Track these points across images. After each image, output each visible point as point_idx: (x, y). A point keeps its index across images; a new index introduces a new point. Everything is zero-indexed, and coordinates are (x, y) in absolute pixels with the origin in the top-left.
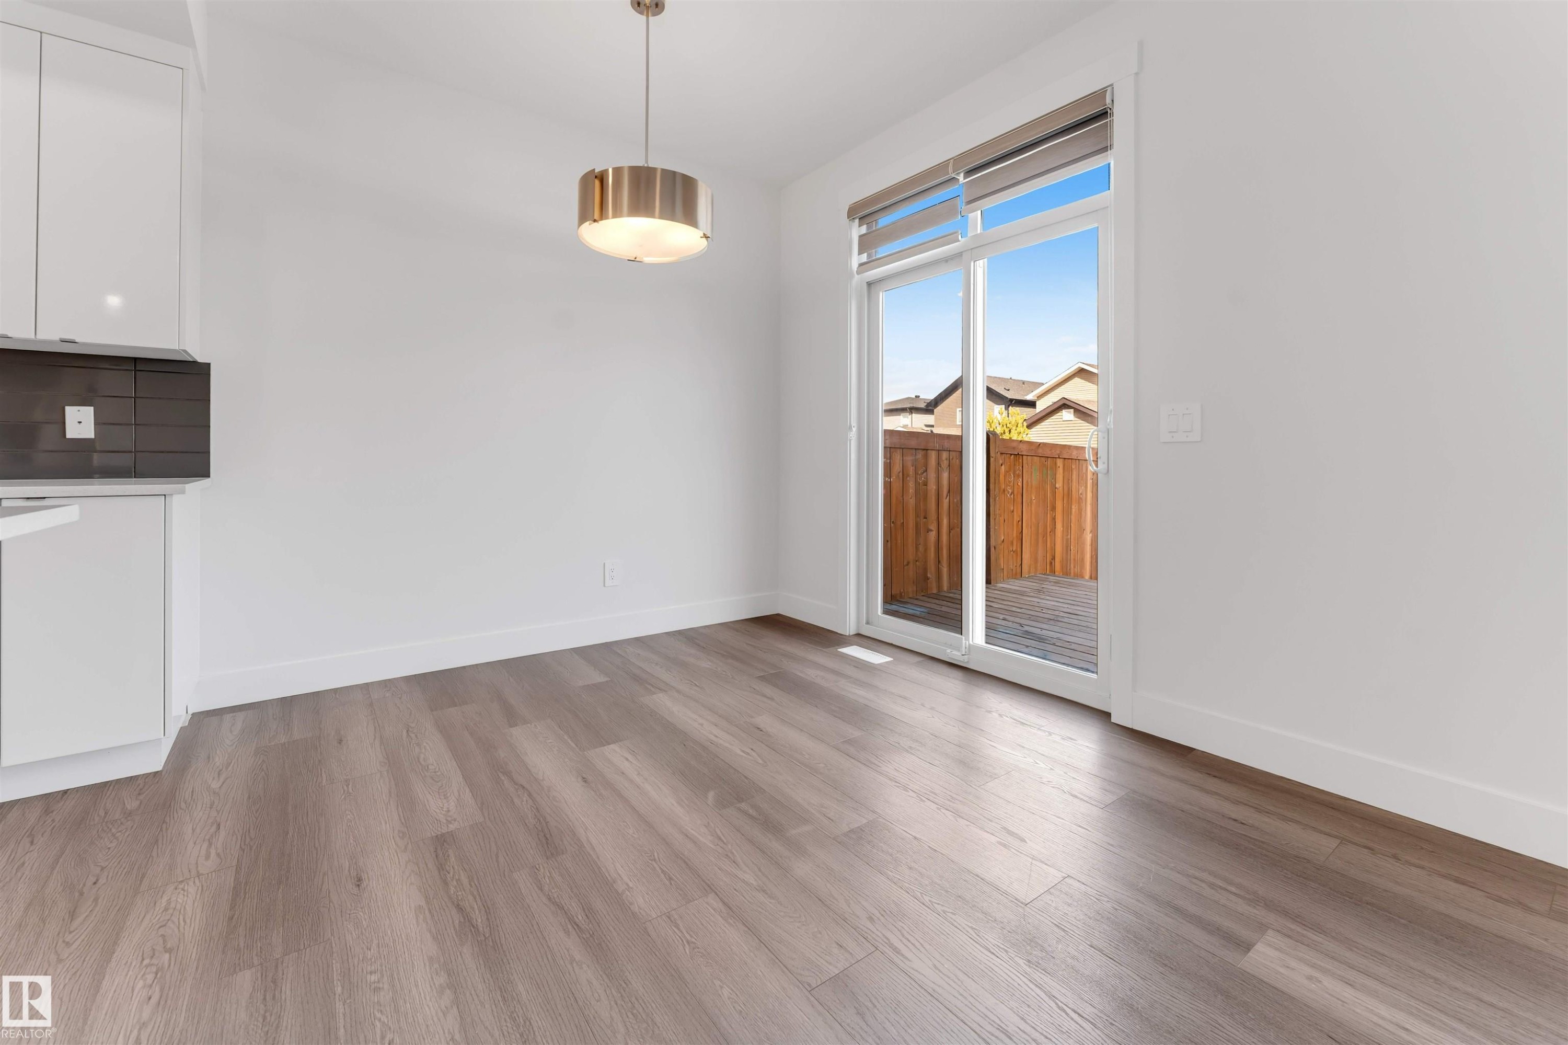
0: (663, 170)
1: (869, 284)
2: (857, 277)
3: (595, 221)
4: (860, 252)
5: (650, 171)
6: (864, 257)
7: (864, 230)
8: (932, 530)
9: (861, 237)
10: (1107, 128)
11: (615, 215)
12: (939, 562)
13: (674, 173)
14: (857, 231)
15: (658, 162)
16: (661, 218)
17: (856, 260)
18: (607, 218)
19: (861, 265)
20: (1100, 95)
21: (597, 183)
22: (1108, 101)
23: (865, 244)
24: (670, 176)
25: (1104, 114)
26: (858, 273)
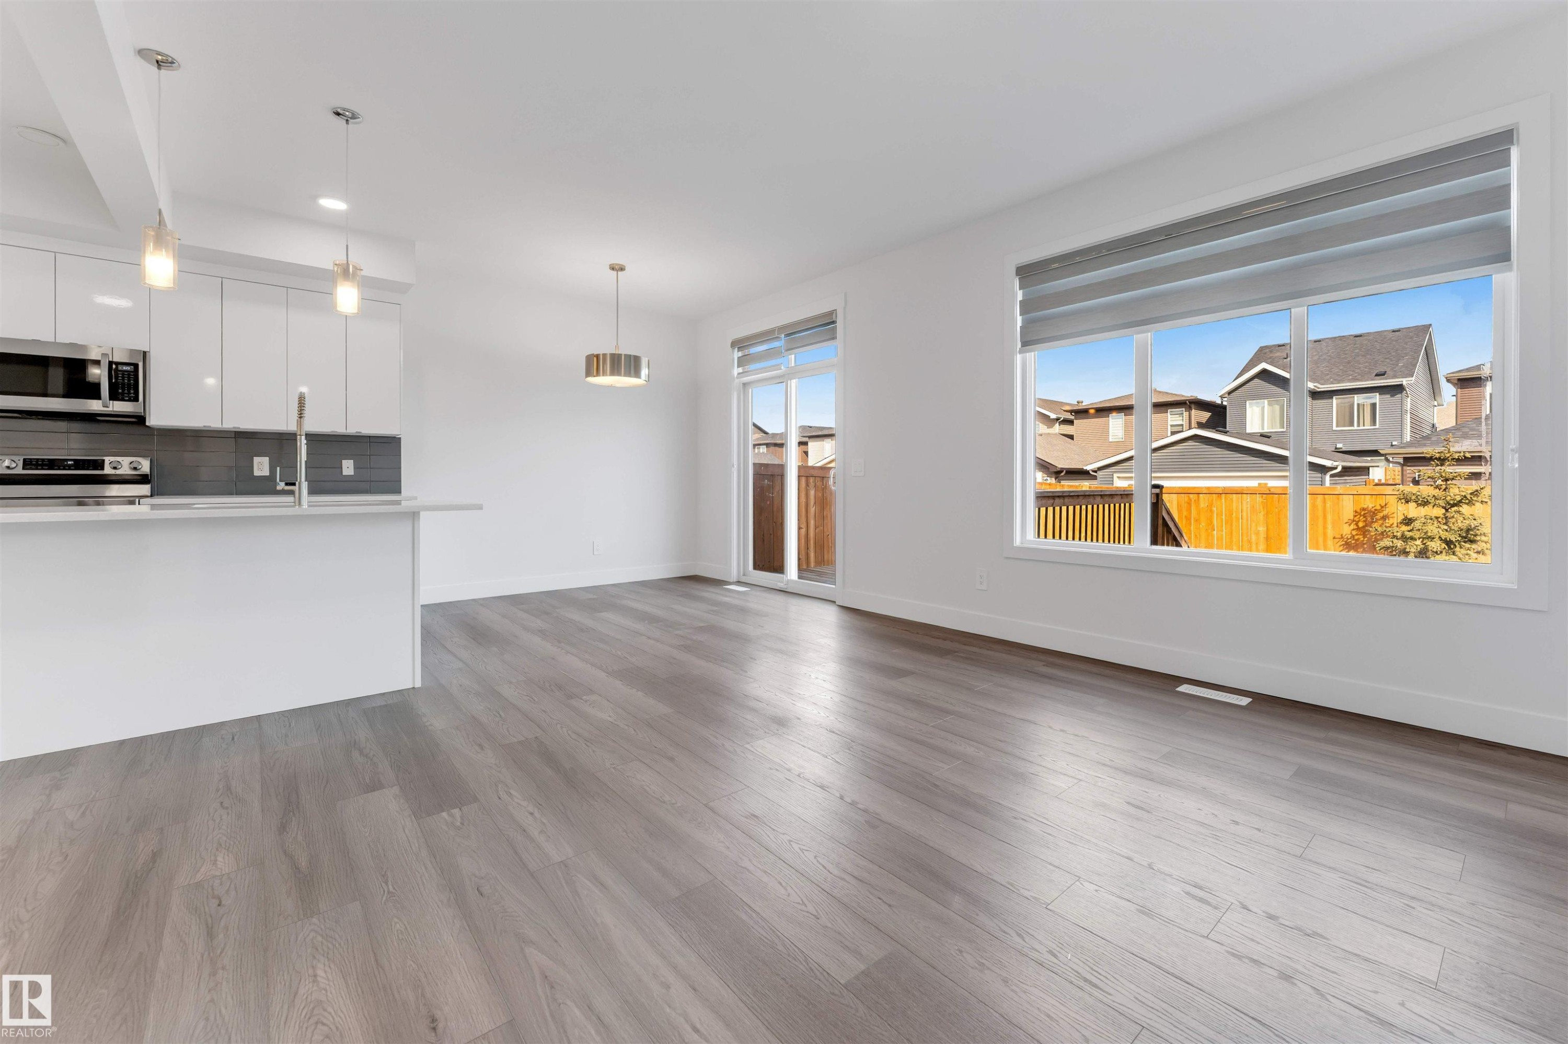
0: (625, 355)
1: (744, 384)
2: (737, 381)
3: (594, 376)
4: (738, 367)
5: (620, 356)
6: (740, 370)
7: (740, 354)
8: (802, 528)
9: (739, 358)
10: (835, 329)
11: (603, 375)
12: (808, 549)
13: (630, 355)
14: (737, 354)
15: (623, 351)
16: (624, 376)
17: (736, 371)
18: (600, 376)
19: (739, 374)
20: (832, 313)
21: (595, 359)
22: (834, 317)
23: (741, 362)
24: (628, 357)
25: (834, 322)
26: (737, 378)
